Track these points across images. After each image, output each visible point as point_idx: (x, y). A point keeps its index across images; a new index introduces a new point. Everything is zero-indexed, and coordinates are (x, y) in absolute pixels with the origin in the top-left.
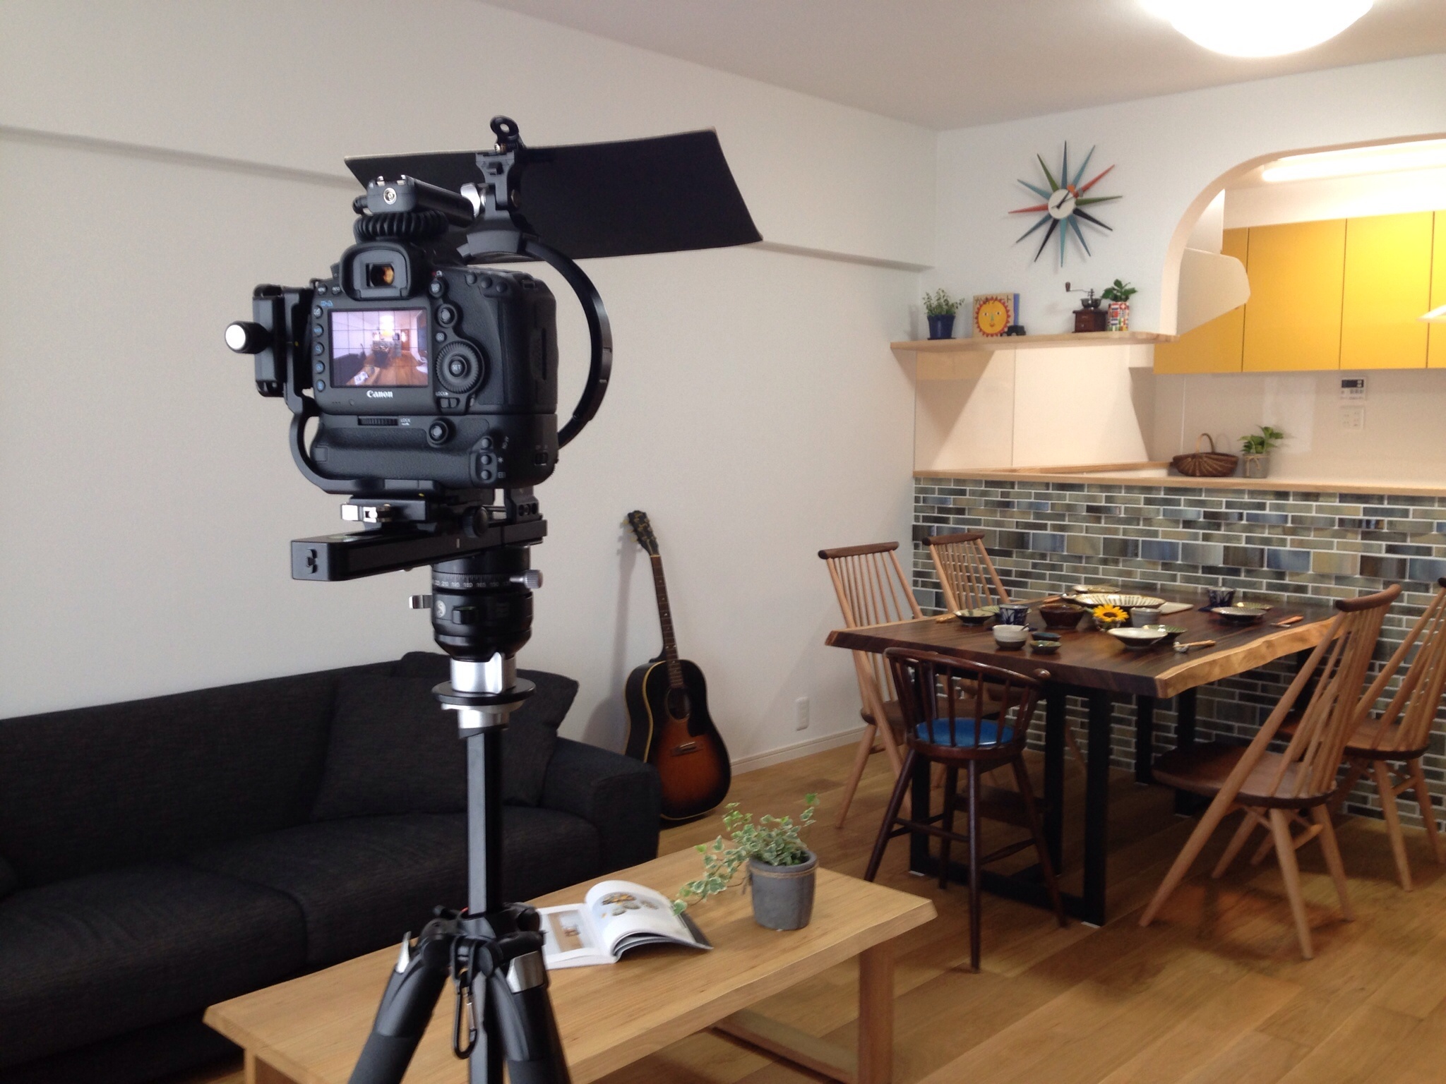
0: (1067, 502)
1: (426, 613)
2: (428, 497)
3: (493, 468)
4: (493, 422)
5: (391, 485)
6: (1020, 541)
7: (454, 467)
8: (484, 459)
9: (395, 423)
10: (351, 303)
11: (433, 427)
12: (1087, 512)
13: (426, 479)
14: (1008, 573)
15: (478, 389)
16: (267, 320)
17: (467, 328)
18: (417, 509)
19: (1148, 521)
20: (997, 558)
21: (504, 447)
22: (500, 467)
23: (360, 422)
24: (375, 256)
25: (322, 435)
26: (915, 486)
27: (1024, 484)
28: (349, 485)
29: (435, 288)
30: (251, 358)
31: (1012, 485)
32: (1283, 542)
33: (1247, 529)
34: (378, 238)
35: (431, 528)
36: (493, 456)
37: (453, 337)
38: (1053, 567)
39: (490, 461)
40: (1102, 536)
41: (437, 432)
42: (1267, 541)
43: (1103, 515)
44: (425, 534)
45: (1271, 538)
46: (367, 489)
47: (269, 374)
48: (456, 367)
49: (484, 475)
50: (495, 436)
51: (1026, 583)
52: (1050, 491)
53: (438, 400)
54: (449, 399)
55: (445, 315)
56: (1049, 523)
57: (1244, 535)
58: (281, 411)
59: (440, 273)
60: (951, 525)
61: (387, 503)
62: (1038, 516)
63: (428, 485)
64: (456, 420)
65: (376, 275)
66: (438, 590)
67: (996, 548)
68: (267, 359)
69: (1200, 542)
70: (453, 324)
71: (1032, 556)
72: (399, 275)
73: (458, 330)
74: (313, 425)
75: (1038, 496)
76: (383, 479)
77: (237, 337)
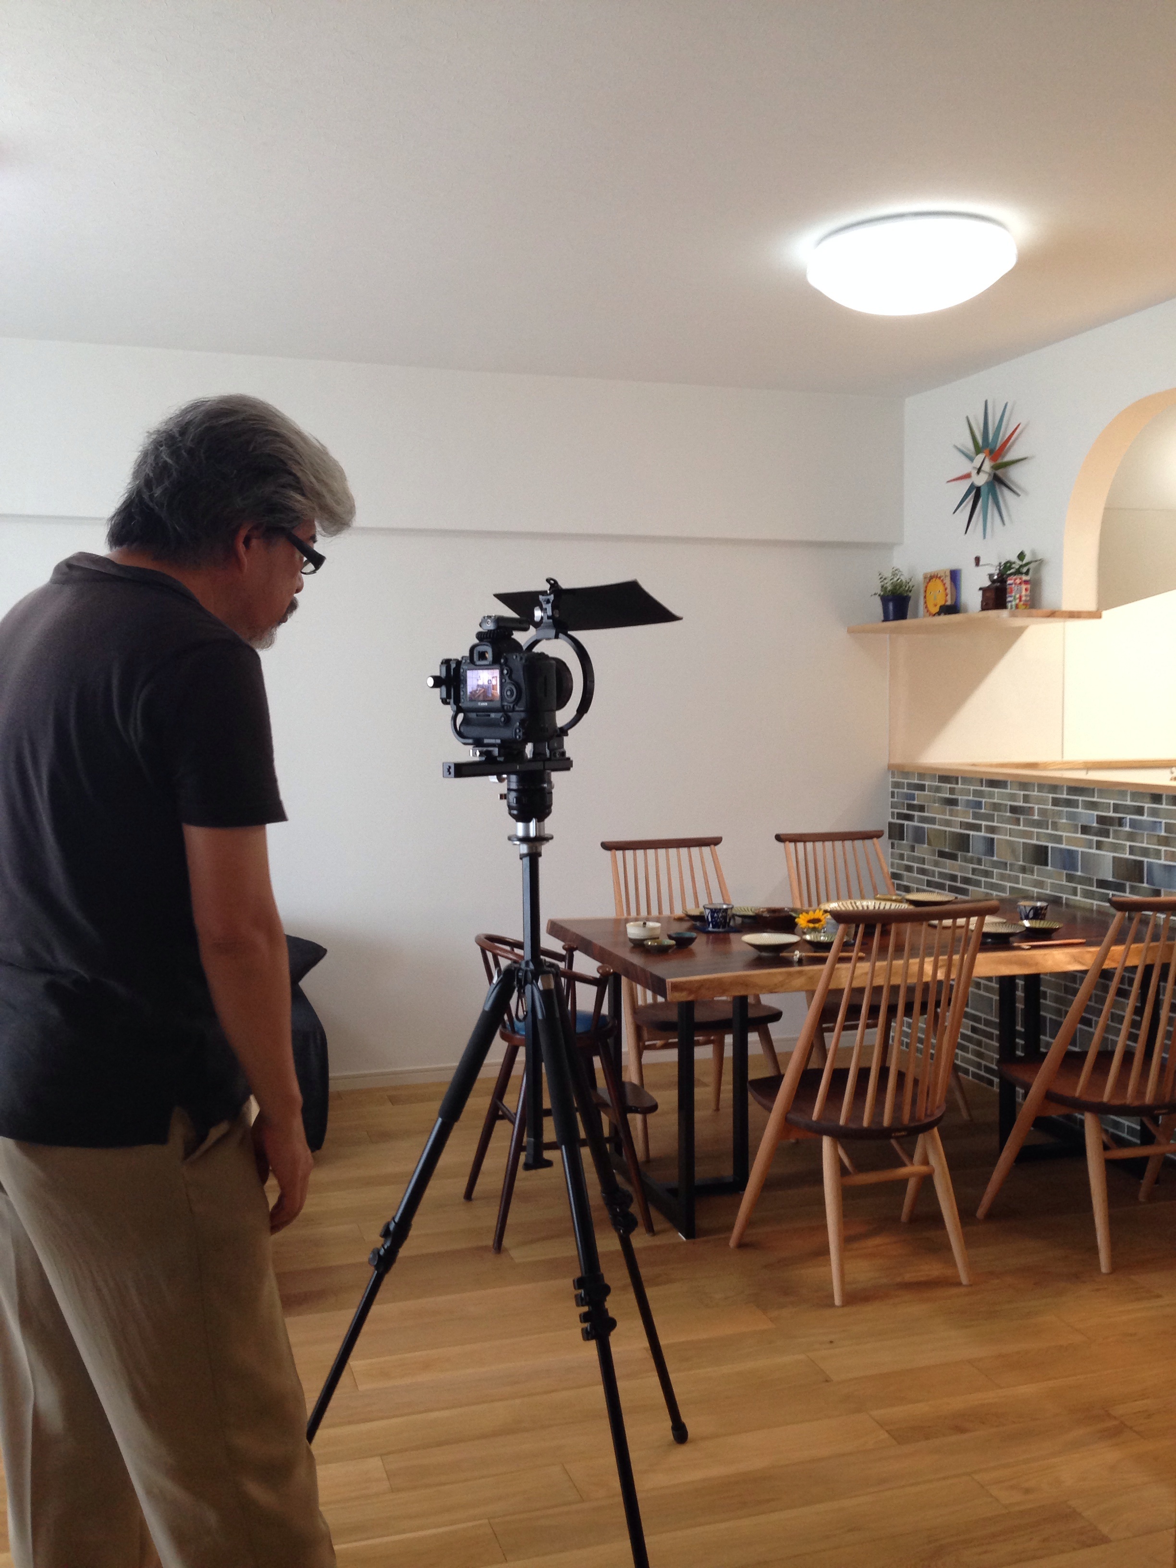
0: (995, 801)
1: (505, 802)
2: (500, 746)
3: (521, 734)
4: (523, 715)
5: (486, 741)
6: (962, 842)
7: (508, 733)
8: (518, 731)
9: (489, 716)
10: (472, 666)
11: (501, 717)
12: (1011, 812)
13: (498, 739)
14: (953, 878)
15: (517, 701)
16: (444, 675)
17: (514, 676)
18: (496, 751)
19: (1055, 826)
20: (948, 861)
21: (526, 725)
22: (523, 733)
23: (477, 715)
24: (481, 648)
25: (465, 721)
26: (891, 780)
27: (967, 780)
28: (470, 741)
29: (502, 661)
30: (437, 690)
31: (955, 780)
32: (1157, 854)
33: (1131, 837)
34: (485, 640)
35: (501, 759)
36: (521, 729)
37: (508, 681)
38: (987, 874)
39: (520, 731)
40: (1022, 840)
41: (503, 719)
42: (1145, 852)
43: (1022, 817)
44: (500, 762)
45: (1149, 848)
46: (478, 743)
47: (444, 696)
48: (509, 693)
49: (518, 737)
50: (522, 722)
51: (967, 890)
52: (983, 788)
53: (503, 706)
54: (507, 705)
55: (505, 672)
56: (984, 823)
57: (1128, 843)
58: (449, 710)
59: (505, 654)
60: (916, 824)
61: (485, 749)
62: (976, 816)
63: (498, 741)
64: (510, 714)
65: (482, 656)
66: (509, 790)
67: (947, 850)
68: (444, 688)
69: (1094, 851)
70: (508, 675)
71: (971, 861)
72: (489, 656)
73: (510, 678)
74: (460, 717)
75: (977, 793)
76: (483, 739)
77: (431, 682)
